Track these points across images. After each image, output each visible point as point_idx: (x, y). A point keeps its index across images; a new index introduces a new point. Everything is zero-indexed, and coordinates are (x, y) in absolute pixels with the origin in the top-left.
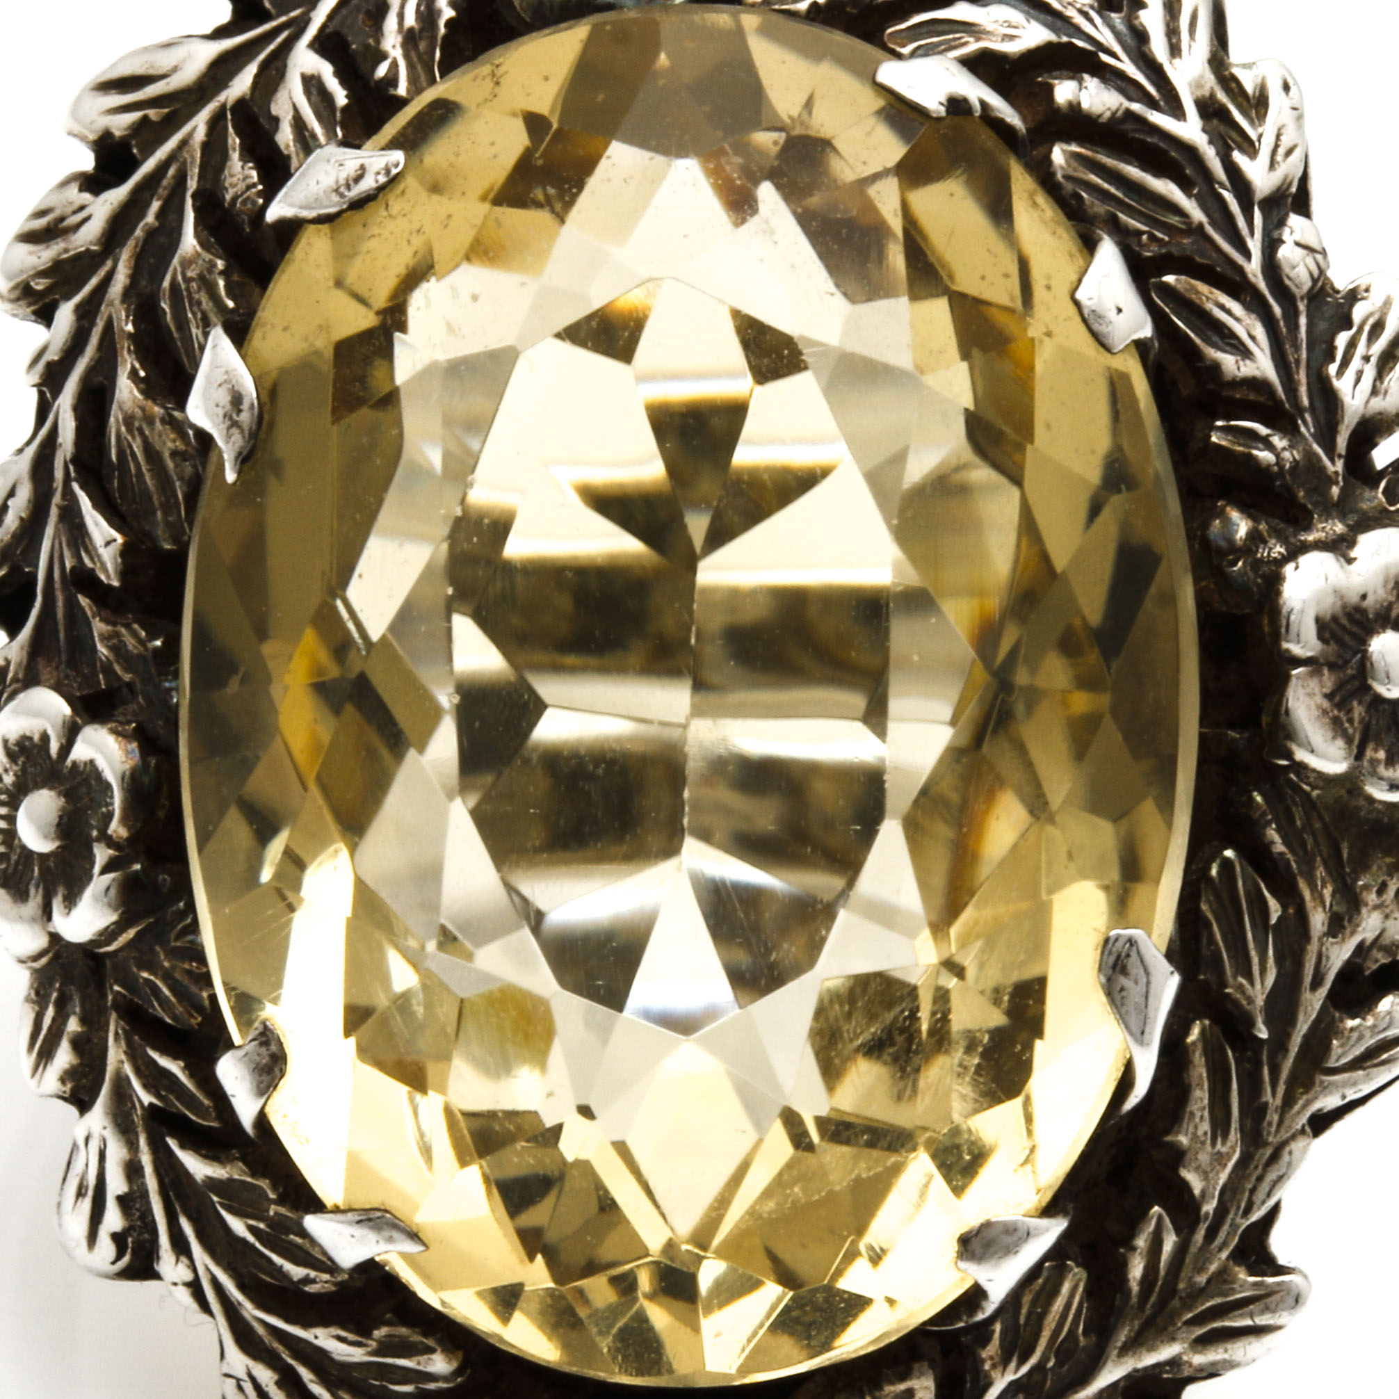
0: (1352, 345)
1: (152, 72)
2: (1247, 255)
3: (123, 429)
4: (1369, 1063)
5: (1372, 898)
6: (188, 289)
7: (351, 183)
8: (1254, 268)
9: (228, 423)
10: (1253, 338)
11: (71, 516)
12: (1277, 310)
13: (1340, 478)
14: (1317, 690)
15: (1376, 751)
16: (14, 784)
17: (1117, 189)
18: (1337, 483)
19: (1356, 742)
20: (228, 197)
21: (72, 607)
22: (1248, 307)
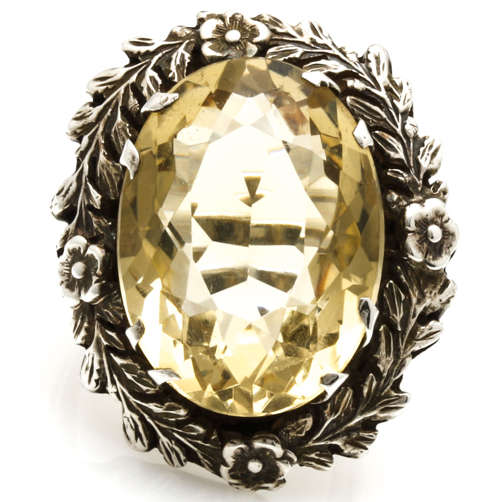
0: (424, 151)
1: (109, 76)
2: (397, 127)
3: (101, 168)
4: (427, 339)
5: (428, 295)
6: (119, 131)
7: (164, 102)
8: (399, 130)
9: (131, 164)
10: (399, 148)
11: (87, 191)
12: (405, 141)
13: (421, 185)
14: (415, 239)
15: (430, 256)
16: (71, 261)
17: (364, 108)
18: (420, 186)
19: (425, 253)
20: (130, 108)
21: (87, 215)
22: (398, 140)
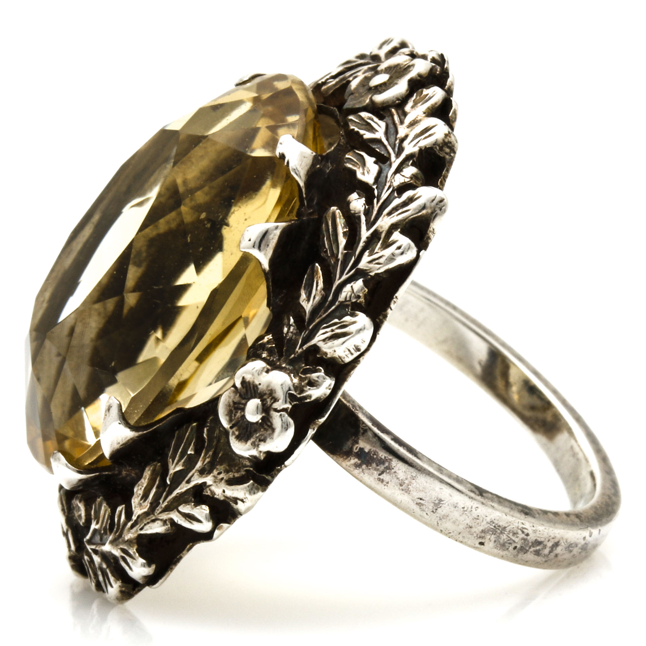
0: (335, 324)
2: (340, 278)
8: (337, 283)
10: (314, 298)
12: (330, 298)
13: (297, 354)
14: (232, 397)
15: (236, 431)
17: (332, 231)
18: (295, 354)
19: (233, 422)
22: (324, 289)
